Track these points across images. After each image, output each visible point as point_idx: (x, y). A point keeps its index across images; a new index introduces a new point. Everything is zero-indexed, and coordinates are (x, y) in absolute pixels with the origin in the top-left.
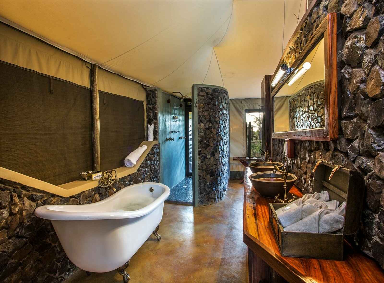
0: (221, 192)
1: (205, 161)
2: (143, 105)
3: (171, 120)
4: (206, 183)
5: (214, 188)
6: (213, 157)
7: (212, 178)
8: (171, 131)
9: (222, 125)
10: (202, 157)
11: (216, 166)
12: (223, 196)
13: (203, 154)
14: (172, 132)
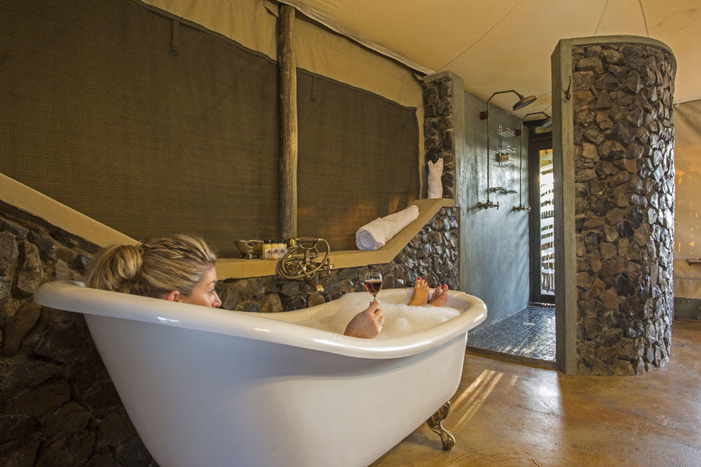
0: (656, 343)
1: (599, 249)
2: (415, 118)
3: (490, 160)
4: (604, 310)
5: (631, 330)
6: (626, 240)
7: (624, 298)
8: (490, 187)
9: (660, 149)
10: (590, 238)
11: (639, 266)
12: (662, 356)
13: (592, 229)
14: (494, 190)
